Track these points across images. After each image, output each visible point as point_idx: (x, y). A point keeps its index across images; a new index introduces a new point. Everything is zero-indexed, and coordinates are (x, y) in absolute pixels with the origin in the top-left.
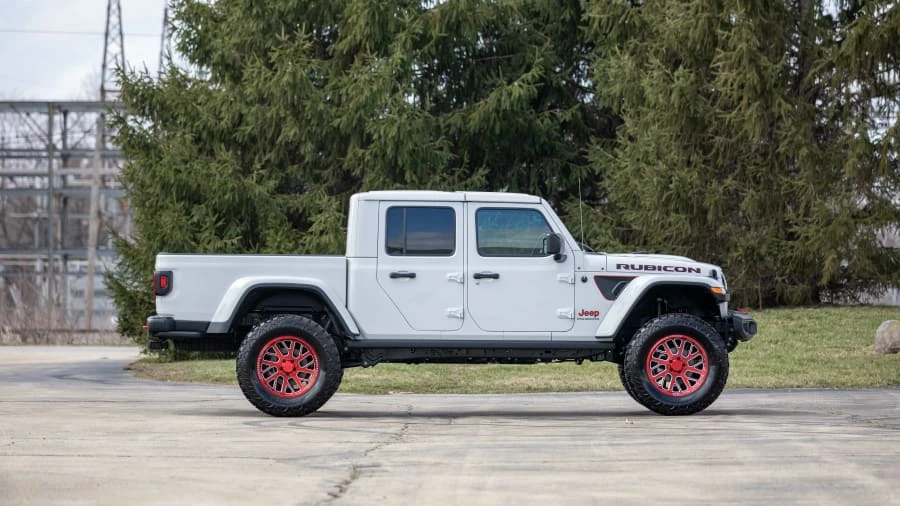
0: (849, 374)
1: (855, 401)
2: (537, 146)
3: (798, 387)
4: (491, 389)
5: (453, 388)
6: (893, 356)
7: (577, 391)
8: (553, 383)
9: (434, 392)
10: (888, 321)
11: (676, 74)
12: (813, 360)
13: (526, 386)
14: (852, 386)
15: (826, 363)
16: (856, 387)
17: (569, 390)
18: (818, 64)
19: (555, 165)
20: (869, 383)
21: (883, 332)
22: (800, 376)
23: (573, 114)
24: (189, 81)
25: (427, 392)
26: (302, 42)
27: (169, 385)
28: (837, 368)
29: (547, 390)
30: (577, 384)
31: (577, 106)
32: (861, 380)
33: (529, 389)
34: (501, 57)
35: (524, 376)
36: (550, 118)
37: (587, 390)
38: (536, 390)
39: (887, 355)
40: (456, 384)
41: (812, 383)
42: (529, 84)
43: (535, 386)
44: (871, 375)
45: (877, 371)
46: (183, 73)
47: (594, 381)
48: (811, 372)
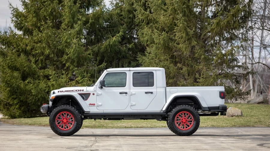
0: (220, 123)
2: (122, 55)
3: (206, 127)
4: (114, 127)
5: (103, 127)
6: (232, 118)
7: (140, 128)
8: (132, 125)
9: (96, 128)
10: (231, 107)
11: (162, 34)
13: (125, 126)
14: (222, 127)
15: (212, 120)
16: (223, 127)
17: (138, 127)
18: (205, 31)
19: (127, 61)
20: (227, 126)
21: (229, 111)
22: (206, 123)
23: (132, 46)
24: (17, 35)
25: (95, 128)
26: (49, 24)
27: (15, 126)
29: (131, 127)
30: (140, 126)
31: (133, 43)
32: (224, 125)
33: (126, 127)
34: (111, 29)
35: (123, 123)
36: (125, 47)
37: (143, 127)
38: (128, 127)
40: (103, 125)
41: (209, 126)
42: (119, 37)
43: (127, 126)
44: (227, 123)
45: (228, 122)
46: (15, 33)
47: (145, 125)
48: (209, 122)
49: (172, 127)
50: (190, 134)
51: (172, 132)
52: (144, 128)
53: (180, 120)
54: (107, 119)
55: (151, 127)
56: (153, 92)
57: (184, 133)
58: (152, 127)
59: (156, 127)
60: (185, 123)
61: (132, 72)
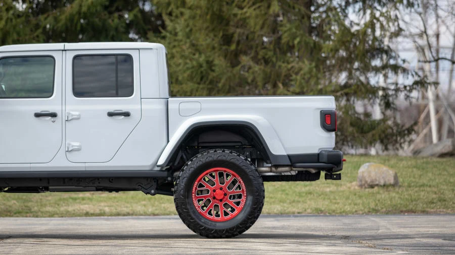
0: (338, 203)
1: (345, 224)
3: (299, 213)
4: (57, 214)
5: (27, 213)
6: (371, 190)
7: (124, 215)
8: (107, 209)
9: (12, 216)
10: (367, 164)
12: (310, 193)
13: (85, 212)
14: (341, 213)
15: (320, 195)
16: (343, 214)
17: (118, 214)
20: (354, 210)
21: (363, 172)
22: (300, 205)
25: (6, 216)
28: (329, 199)
29: (101, 214)
30: (125, 210)
32: (348, 208)
33: (87, 214)
35: (85, 204)
37: (132, 215)
38: (93, 215)
39: (367, 190)
41: (309, 211)
43: (92, 211)
44: (355, 204)
45: (359, 201)
47: (139, 208)
48: (309, 202)
49: (185, 213)
50: (236, 232)
51: (186, 227)
52: (136, 215)
53: (208, 191)
54: (6, 189)
55: (154, 215)
56: (132, 113)
57: (220, 231)
58: (157, 215)
59: (168, 215)
60: (221, 200)
61: (70, 56)
